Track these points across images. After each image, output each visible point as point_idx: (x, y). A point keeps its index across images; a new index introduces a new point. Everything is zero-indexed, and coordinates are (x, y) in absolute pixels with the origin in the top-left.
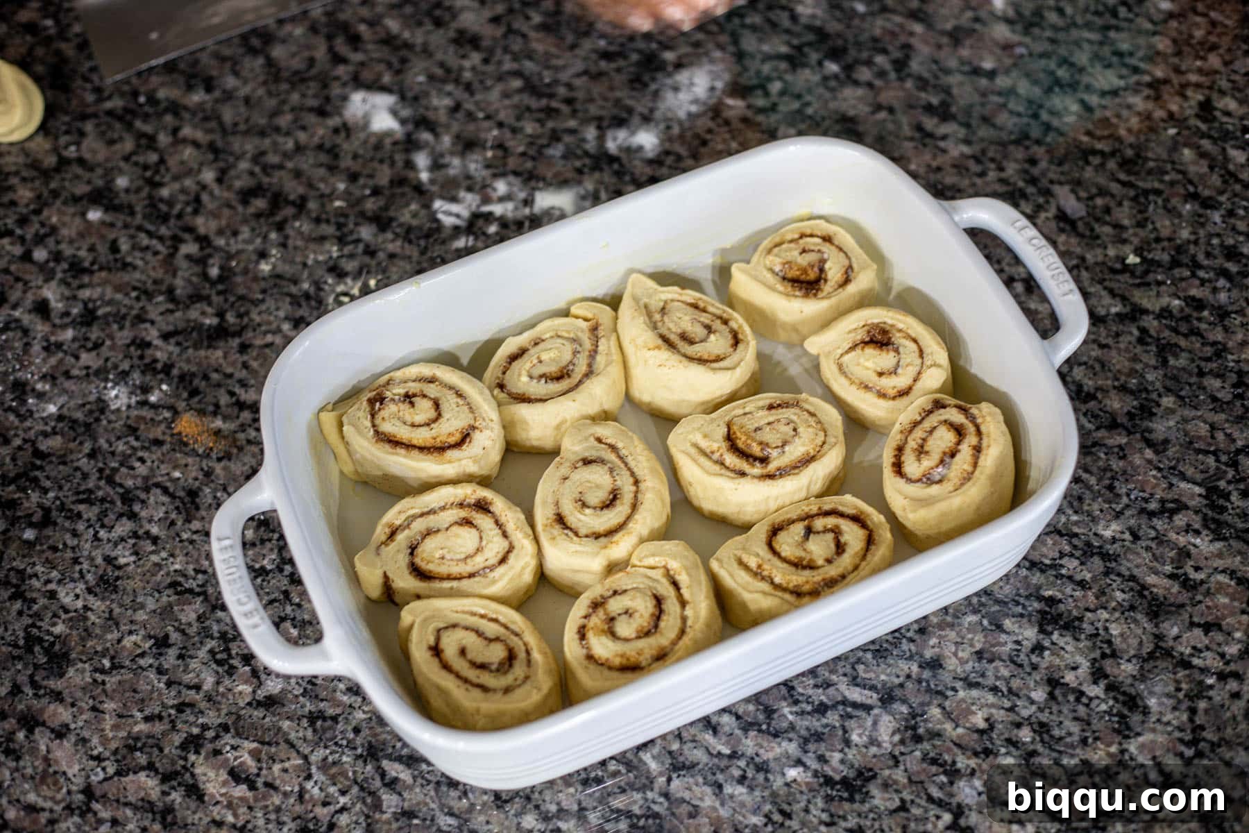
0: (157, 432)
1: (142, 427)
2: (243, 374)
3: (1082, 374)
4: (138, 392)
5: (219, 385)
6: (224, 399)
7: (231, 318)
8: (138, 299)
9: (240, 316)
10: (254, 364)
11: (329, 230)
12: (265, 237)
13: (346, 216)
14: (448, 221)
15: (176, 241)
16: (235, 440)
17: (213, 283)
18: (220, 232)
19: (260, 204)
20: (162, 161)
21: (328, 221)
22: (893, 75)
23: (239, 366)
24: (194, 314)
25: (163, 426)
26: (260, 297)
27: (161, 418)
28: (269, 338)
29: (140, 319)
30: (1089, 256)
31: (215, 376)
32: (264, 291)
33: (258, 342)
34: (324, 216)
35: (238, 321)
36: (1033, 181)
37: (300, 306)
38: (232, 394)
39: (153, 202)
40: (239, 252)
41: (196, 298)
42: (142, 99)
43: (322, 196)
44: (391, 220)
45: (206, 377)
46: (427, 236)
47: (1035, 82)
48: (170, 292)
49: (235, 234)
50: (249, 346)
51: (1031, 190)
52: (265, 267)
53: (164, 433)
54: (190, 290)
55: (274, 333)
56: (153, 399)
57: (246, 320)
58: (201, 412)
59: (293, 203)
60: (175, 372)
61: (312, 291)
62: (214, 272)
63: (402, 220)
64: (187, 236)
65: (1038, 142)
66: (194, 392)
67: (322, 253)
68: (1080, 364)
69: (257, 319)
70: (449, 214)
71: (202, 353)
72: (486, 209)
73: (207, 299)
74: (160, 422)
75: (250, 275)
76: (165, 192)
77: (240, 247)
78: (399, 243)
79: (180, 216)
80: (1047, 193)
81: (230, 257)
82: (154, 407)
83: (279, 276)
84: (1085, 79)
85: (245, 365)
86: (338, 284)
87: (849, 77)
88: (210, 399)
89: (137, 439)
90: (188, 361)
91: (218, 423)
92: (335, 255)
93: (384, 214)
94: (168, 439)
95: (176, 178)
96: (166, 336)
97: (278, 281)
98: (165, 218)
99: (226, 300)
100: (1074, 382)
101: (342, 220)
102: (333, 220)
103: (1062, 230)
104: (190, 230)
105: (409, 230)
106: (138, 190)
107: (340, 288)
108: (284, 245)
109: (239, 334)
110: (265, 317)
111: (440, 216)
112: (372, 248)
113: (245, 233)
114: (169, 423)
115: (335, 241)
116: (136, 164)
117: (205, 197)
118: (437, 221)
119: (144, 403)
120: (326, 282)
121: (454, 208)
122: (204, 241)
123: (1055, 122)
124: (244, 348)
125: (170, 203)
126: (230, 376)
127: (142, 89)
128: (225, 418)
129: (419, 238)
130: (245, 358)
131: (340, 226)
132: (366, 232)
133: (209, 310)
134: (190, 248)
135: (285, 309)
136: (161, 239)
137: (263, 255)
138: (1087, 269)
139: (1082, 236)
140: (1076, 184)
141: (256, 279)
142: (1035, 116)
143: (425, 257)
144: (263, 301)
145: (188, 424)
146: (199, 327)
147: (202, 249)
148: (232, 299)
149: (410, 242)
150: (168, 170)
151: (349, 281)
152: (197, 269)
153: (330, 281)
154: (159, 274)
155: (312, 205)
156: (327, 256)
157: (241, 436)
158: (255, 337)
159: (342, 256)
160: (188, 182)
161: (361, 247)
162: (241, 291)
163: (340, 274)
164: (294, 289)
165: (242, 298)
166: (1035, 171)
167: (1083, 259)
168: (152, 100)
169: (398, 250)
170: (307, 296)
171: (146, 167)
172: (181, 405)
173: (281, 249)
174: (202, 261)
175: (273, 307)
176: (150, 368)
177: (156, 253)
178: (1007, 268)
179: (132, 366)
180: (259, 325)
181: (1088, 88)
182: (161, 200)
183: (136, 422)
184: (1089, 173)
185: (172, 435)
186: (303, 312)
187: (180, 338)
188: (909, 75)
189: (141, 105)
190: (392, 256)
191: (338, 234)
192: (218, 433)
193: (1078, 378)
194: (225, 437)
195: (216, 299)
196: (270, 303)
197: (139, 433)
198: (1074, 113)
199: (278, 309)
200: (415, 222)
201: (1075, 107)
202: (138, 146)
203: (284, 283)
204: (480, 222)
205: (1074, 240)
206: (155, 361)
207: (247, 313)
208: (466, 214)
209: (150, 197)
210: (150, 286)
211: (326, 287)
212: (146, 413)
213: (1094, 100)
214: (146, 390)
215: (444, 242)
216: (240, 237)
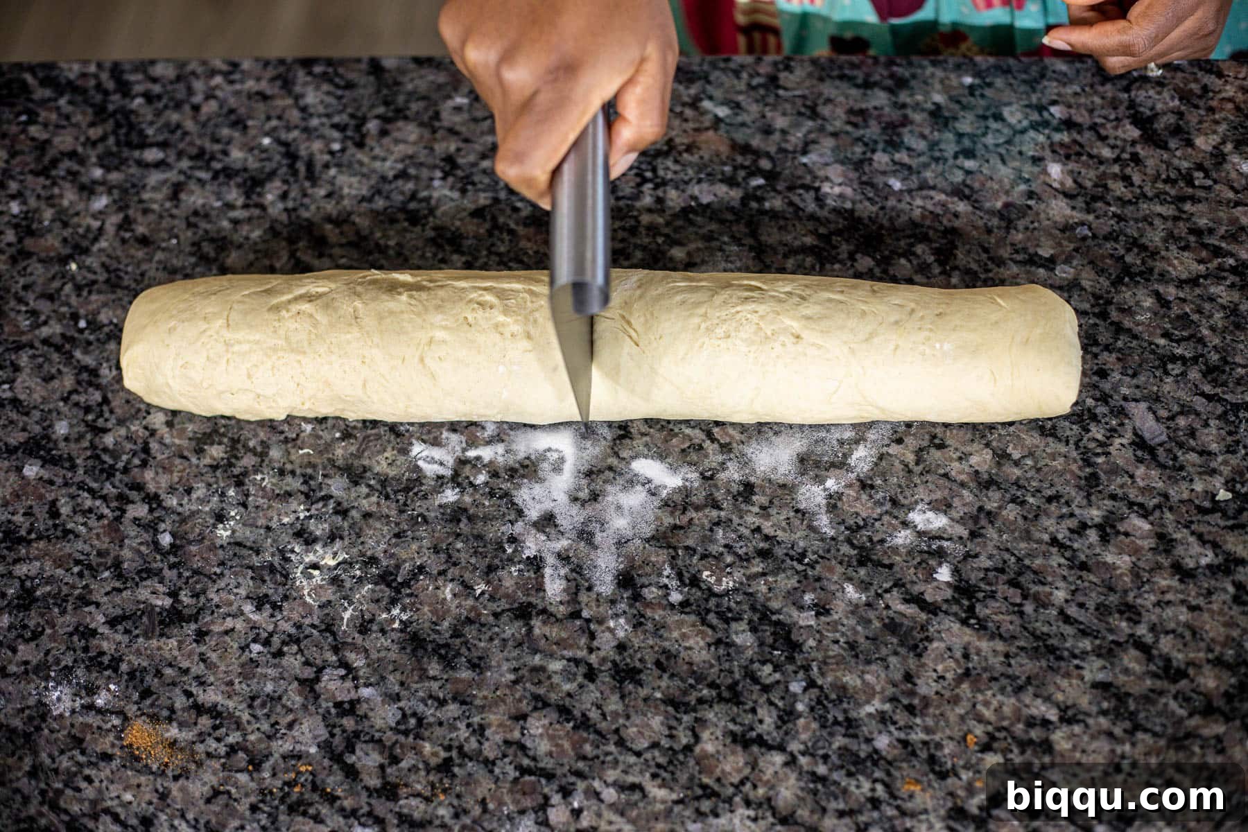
0: (105, 744)
1: (88, 737)
2: (198, 669)
3: (1169, 645)
4: (83, 693)
5: (174, 684)
6: (180, 702)
7: (185, 598)
8: (81, 575)
9: (196, 595)
10: (213, 657)
11: (295, 484)
12: (223, 494)
13: (314, 466)
14: (430, 469)
15: (123, 499)
16: (193, 753)
17: (165, 554)
18: (172, 490)
19: (216, 452)
20: (106, 401)
21: (293, 473)
22: (936, 270)
23: (196, 658)
24: (143, 594)
25: (111, 737)
26: (218, 571)
27: (109, 726)
28: (229, 623)
29: (84, 601)
30: (1172, 492)
31: (168, 671)
32: (222, 564)
33: (217, 628)
34: (289, 467)
35: (194, 601)
36: (1104, 398)
37: (264, 581)
38: (188, 694)
39: (96, 453)
40: (193, 514)
41: (147, 573)
42: (82, 324)
43: (286, 440)
44: (365, 469)
45: (159, 674)
46: (407, 490)
47: (1101, 272)
48: (117, 564)
49: (189, 491)
50: (207, 633)
51: (1101, 410)
52: (223, 533)
53: (113, 745)
54: (138, 564)
55: (234, 616)
56: (100, 702)
57: (202, 599)
58: (154, 718)
59: (253, 451)
60: (124, 667)
61: (277, 561)
62: (166, 540)
63: (377, 469)
64: (133, 495)
65: (1107, 348)
66: (146, 693)
67: (287, 514)
68: (1167, 633)
69: (216, 599)
70: (432, 461)
71: (154, 643)
72: (472, 454)
73: (158, 573)
74: (109, 730)
75: (207, 543)
76: (109, 440)
77: (194, 508)
78: (374, 499)
79: (126, 470)
80: (1121, 413)
81: (184, 521)
82: (100, 711)
83: (239, 544)
84: (1159, 265)
85: (203, 659)
86: (307, 551)
87: (885, 271)
88: (163, 701)
89: (83, 753)
90: (138, 653)
91: (173, 732)
92: (302, 516)
93: (356, 463)
94: (117, 751)
95: (121, 422)
96: (112, 622)
97: (237, 549)
98: (110, 473)
99: (180, 575)
100: (1160, 656)
101: (309, 471)
102: (298, 471)
103: (1140, 461)
104: (138, 487)
105: (384, 481)
106: (80, 437)
107: (310, 558)
108: (244, 505)
109: (195, 618)
110: (223, 595)
111: (420, 463)
112: (345, 505)
113: (200, 491)
114: (119, 732)
115: (302, 498)
116: (77, 404)
117: (154, 446)
118: (417, 469)
119: (90, 707)
120: (292, 551)
121: (437, 453)
122: (153, 500)
123: (1127, 323)
124: (201, 635)
125: (115, 455)
126: (186, 671)
127: (82, 312)
128: (181, 725)
129: (396, 492)
130: (203, 649)
131: (307, 479)
132: (337, 486)
133: (161, 588)
134: (139, 510)
135: (246, 585)
136: (104, 498)
137: (220, 517)
138: (1171, 509)
139: (1163, 466)
140: (1155, 399)
141: (213, 548)
142: (1104, 315)
143: (405, 516)
144: (222, 574)
145: (140, 733)
146: (149, 610)
147: (151, 511)
148: (187, 574)
149: (387, 497)
150: (112, 412)
151: (318, 547)
152: (147, 537)
153: (297, 549)
154: (104, 543)
155: (275, 453)
156: (293, 516)
157: (200, 748)
158: (213, 622)
159: (311, 517)
160: (135, 427)
161: (331, 504)
162: (197, 563)
163: (309, 541)
164: (256, 561)
165: (196, 572)
166: (1106, 386)
167: (1166, 496)
168: (94, 325)
169: (374, 509)
170: (272, 569)
171: (88, 410)
172: (131, 709)
173: (242, 509)
174: (152, 527)
175: (233, 582)
176: (96, 662)
177: (100, 517)
178: (1077, 511)
179: (75, 661)
180: (218, 606)
181: (1163, 277)
182: (105, 450)
183: (82, 731)
184: (1168, 385)
185: (122, 747)
186: (268, 589)
187: (128, 624)
188: (956, 268)
189: (81, 331)
190: (367, 515)
191: (304, 488)
192: (173, 743)
193: (1166, 650)
194: (181, 749)
195: (169, 574)
196: (230, 579)
197: (84, 745)
198: (1149, 309)
199: (238, 586)
200: (392, 472)
201: (1148, 302)
202: (79, 383)
203: (245, 552)
204: (467, 470)
205: (1154, 473)
206: (102, 653)
207: (204, 592)
208: (450, 460)
209: (93, 446)
210: (93, 558)
211: (293, 557)
212: (93, 719)
213: (1171, 292)
214: (91, 690)
215: (425, 497)
216: (194, 496)
